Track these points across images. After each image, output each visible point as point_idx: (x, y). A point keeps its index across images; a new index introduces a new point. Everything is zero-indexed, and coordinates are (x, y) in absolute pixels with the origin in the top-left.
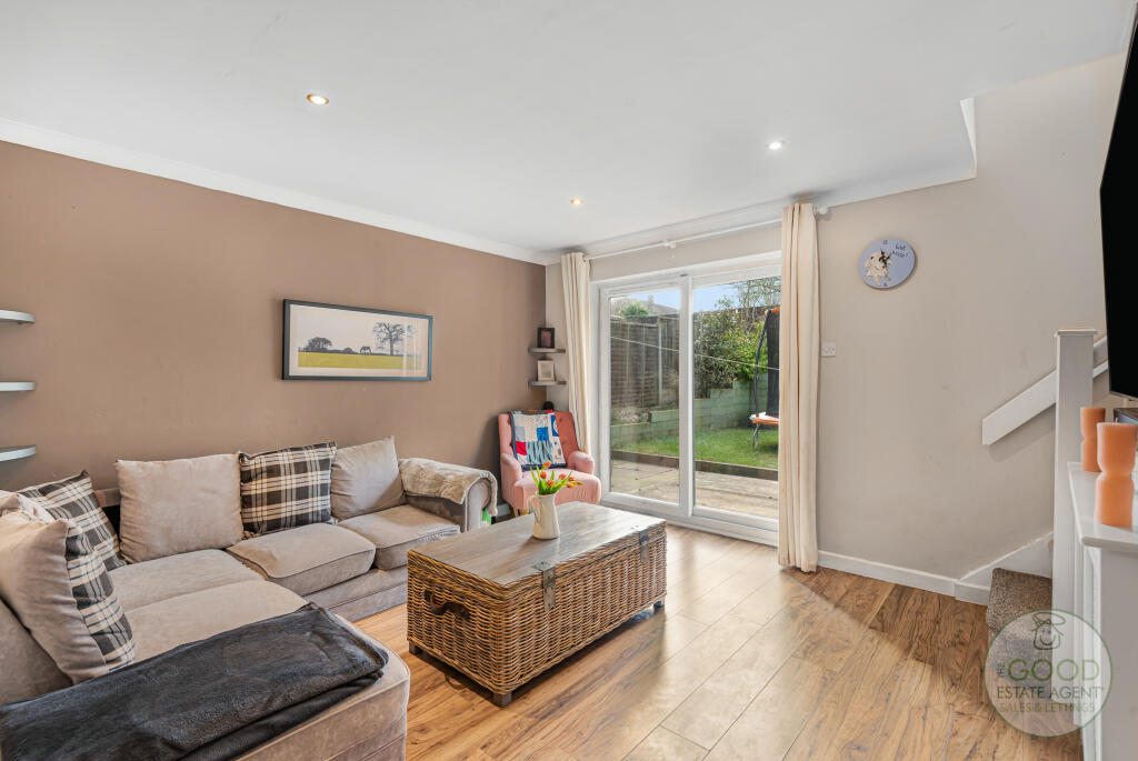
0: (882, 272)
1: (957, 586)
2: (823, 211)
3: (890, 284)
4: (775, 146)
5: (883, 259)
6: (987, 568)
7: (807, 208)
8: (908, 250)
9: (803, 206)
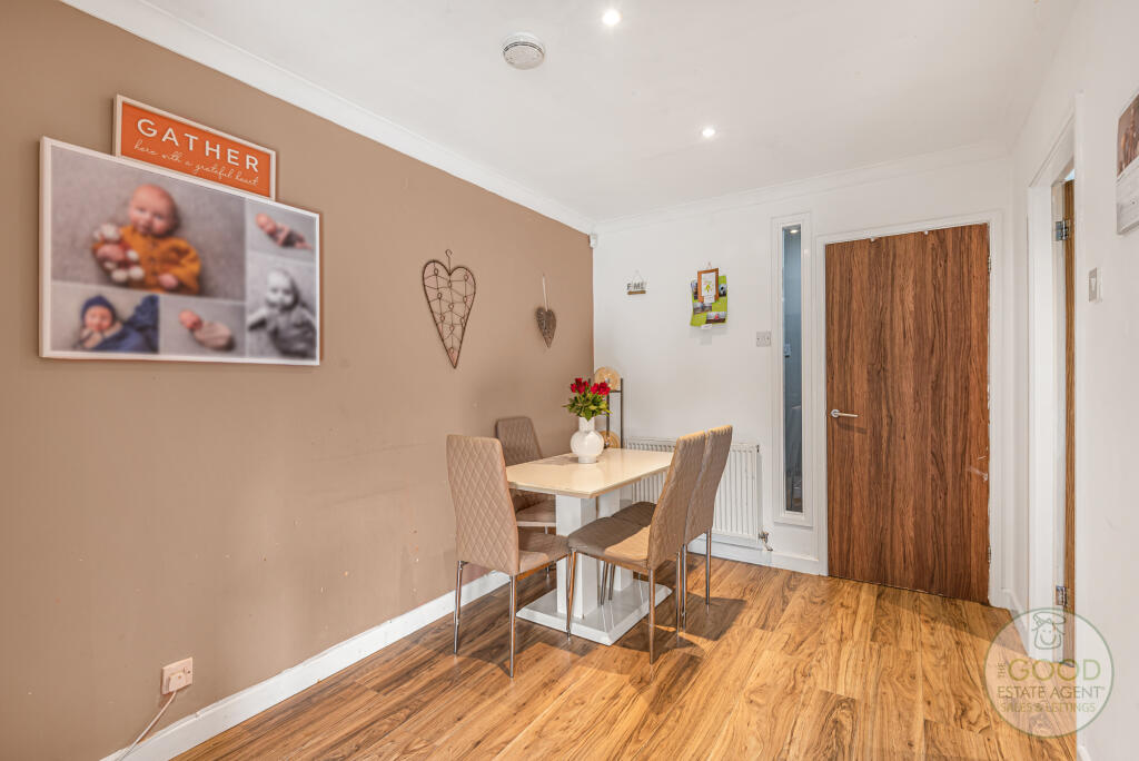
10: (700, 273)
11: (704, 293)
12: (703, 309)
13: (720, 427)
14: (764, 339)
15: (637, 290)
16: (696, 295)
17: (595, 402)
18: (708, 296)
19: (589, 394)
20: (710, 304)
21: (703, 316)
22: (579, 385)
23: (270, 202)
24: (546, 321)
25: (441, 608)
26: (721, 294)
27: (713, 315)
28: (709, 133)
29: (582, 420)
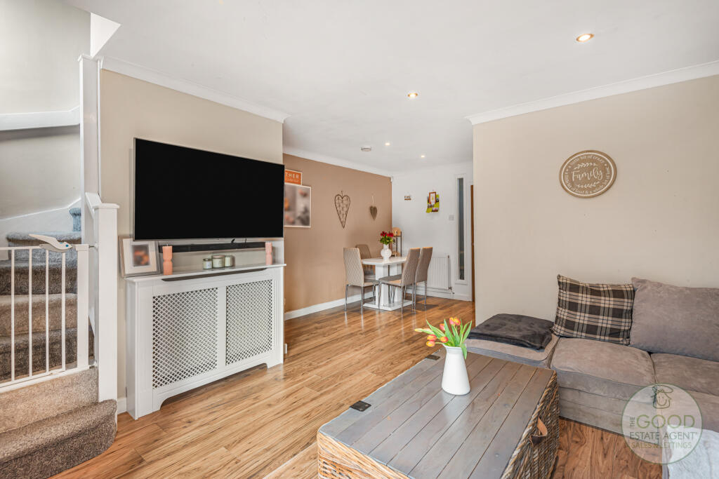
10: (430, 194)
11: (431, 201)
12: (431, 206)
13: (428, 247)
14: (451, 218)
15: (408, 198)
16: (429, 201)
17: (389, 239)
18: (433, 202)
19: (388, 237)
20: (433, 205)
21: (431, 209)
22: (383, 234)
23: (301, 186)
24: (373, 211)
25: (341, 302)
26: (437, 201)
27: (434, 208)
28: (423, 156)
29: (385, 245)
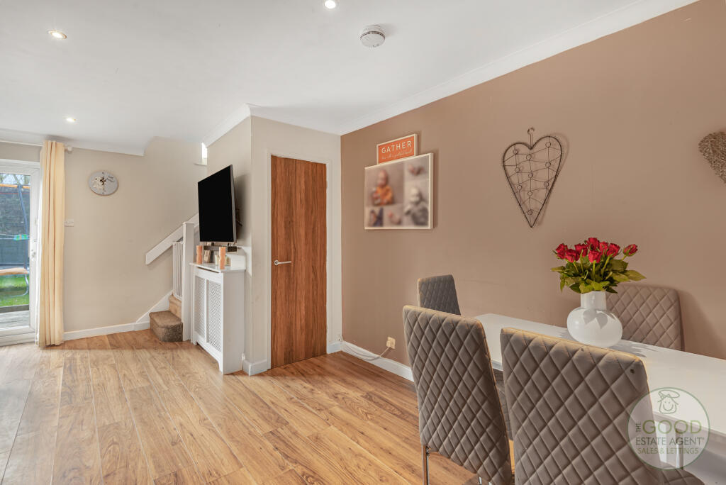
0: (101, 187)
1: (135, 325)
2: (70, 149)
3: (105, 194)
4: (70, 120)
5: (103, 181)
6: (146, 314)
7: (60, 145)
8: (114, 179)
9: (58, 143)
23: (414, 157)
